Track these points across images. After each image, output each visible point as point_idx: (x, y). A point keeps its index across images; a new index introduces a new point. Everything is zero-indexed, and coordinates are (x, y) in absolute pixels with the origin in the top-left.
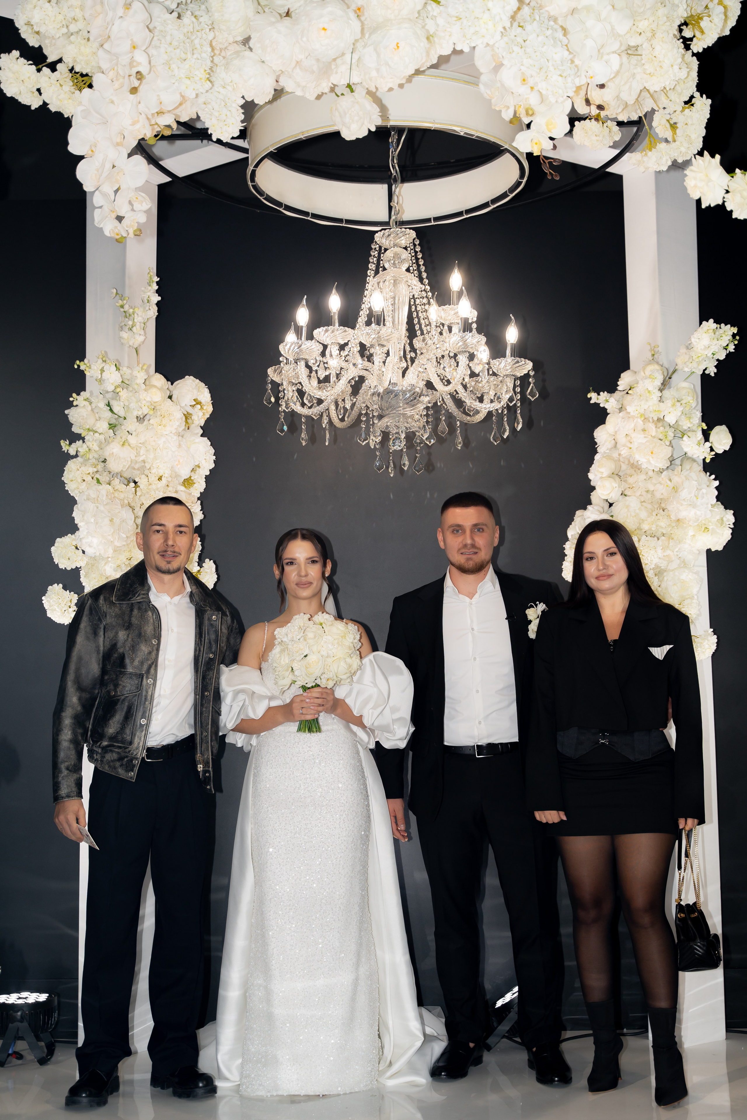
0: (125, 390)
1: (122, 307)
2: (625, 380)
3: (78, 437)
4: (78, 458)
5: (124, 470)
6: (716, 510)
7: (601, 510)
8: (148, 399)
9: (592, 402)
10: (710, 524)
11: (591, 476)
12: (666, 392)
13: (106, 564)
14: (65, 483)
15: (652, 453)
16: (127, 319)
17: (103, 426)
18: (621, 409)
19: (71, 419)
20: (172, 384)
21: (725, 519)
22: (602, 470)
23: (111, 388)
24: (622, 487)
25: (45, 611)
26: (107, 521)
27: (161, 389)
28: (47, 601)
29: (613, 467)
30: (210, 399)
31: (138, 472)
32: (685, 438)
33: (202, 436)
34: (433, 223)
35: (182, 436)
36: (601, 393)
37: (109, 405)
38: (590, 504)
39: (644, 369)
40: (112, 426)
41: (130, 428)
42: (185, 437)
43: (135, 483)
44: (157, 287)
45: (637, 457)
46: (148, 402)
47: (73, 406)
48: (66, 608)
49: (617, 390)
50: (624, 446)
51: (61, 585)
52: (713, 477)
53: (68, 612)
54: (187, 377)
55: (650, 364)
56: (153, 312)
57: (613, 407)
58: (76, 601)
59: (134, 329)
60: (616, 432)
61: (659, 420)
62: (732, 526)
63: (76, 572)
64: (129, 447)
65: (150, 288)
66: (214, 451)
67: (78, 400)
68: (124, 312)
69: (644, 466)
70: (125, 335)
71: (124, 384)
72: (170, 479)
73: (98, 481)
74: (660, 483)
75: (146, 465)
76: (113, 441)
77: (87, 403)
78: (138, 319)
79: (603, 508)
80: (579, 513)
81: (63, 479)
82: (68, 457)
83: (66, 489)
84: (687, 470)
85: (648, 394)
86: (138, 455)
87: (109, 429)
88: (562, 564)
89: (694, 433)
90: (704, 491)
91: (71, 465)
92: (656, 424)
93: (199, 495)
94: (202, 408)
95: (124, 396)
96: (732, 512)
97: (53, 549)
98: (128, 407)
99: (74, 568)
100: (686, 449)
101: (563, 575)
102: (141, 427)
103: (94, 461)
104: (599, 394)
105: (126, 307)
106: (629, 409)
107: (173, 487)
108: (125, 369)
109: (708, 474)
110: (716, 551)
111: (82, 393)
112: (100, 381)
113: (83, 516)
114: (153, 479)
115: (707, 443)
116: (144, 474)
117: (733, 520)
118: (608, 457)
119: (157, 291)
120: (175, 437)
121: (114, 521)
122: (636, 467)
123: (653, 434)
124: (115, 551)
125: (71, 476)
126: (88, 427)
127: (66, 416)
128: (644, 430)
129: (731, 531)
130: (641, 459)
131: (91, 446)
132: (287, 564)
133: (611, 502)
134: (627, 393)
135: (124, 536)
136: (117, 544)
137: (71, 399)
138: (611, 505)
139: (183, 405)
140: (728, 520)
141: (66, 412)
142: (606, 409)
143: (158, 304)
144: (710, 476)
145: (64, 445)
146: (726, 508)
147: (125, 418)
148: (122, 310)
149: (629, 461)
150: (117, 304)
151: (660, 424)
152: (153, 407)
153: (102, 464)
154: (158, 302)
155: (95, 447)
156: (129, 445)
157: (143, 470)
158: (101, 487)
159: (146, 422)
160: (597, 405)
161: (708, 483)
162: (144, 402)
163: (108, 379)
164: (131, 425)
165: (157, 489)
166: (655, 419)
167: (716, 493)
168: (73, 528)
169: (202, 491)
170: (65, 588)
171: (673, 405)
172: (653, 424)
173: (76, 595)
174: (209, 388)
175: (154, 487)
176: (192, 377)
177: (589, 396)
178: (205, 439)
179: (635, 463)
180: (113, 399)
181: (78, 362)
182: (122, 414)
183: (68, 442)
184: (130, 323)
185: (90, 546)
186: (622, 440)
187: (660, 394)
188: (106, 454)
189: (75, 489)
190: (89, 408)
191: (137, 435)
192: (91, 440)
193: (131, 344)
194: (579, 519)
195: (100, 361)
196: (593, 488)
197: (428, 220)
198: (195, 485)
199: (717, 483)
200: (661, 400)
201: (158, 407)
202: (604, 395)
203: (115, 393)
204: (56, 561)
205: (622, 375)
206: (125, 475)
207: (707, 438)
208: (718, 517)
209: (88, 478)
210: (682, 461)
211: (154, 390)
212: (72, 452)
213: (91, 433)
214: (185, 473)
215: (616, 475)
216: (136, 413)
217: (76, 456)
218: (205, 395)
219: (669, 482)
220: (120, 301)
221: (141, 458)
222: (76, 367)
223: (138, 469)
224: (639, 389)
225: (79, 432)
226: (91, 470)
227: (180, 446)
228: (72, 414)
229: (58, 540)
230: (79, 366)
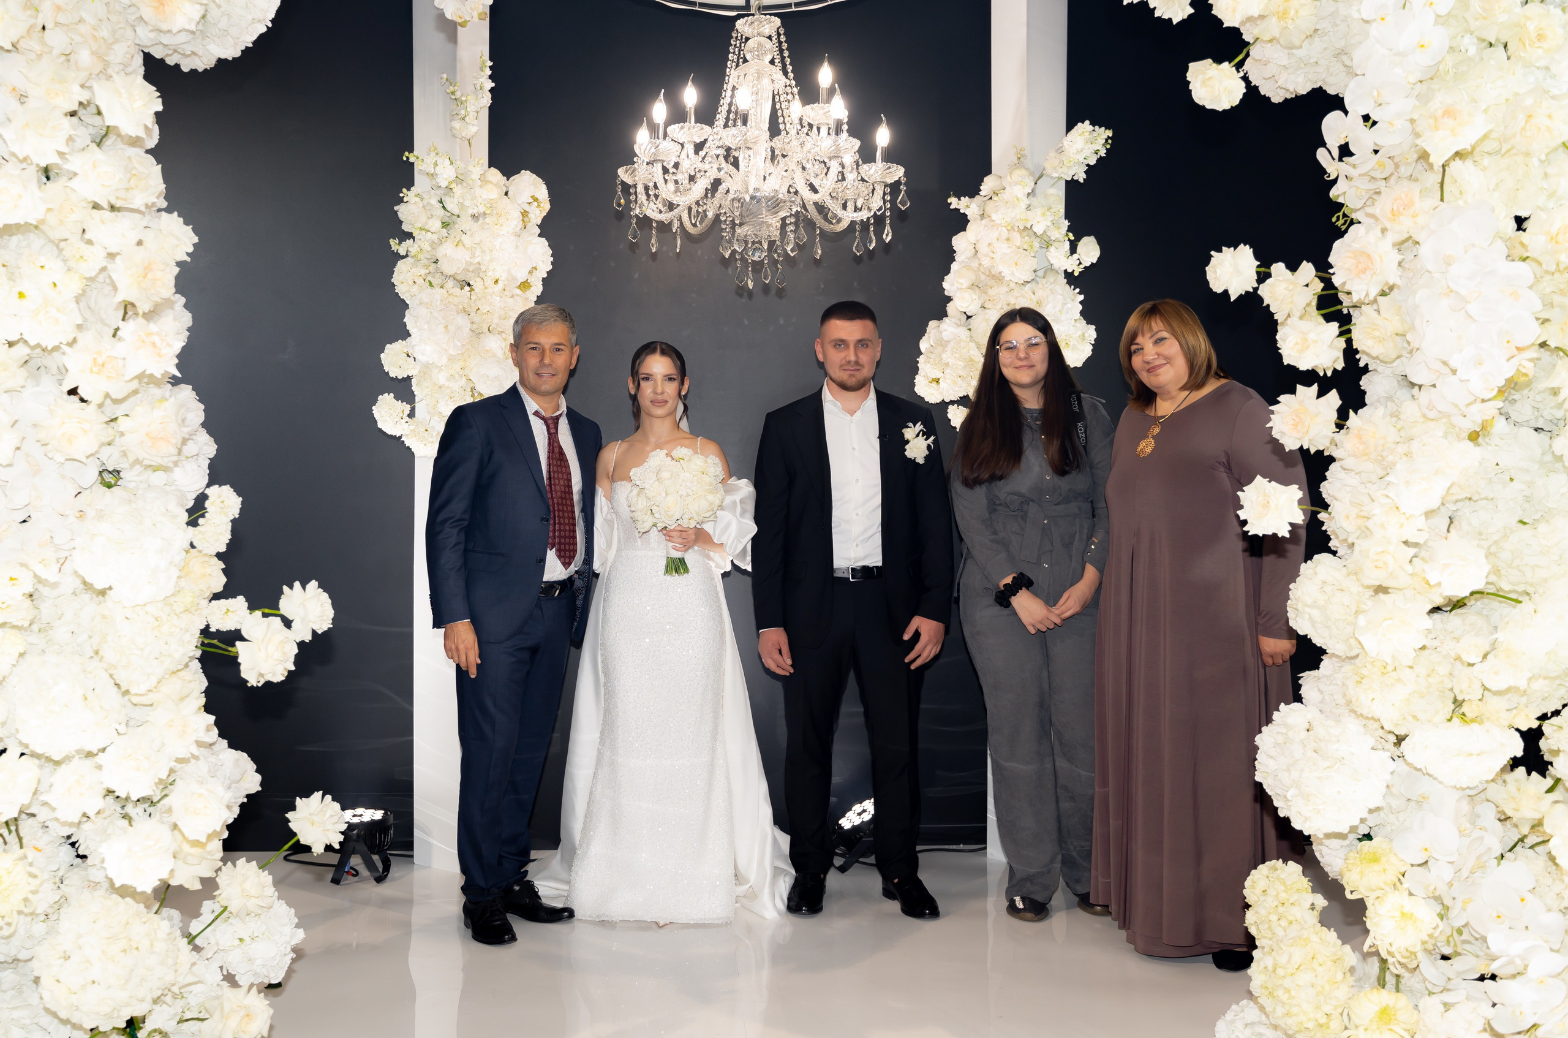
0: (459, 185)
1: (453, 93)
2: (988, 185)
3: (409, 236)
4: (408, 258)
5: (458, 272)
6: (1079, 325)
7: (958, 322)
8: (484, 197)
9: (952, 207)
10: (1071, 339)
11: (945, 285)
12: (1034, 201)
13: (439, 372)
14: (395, 285)
15: (1016, 264)
16: (459, 108)
17: (435, 225)
18: (982, 216)
19: (400, 215)
20: (508, 180)
21: (1086, 335)
22: (961, 281)
23: (444, 184)
24: (982, 299)
25: (376, 422)
26: (441, 328)
27: (497, 185)
28: (377, 411)
29: (974, 277)
30: (548, 196)
31: (473, 275)
32: (1052, 249)
33: (540, 236)
34: (794, 9)
35: (519, 236)
36: (962, 198)
37: (441, 202)
38: (947, 316)
39: (1011, 174)
40: (445, 225)
41: (464, 227)
42: (521, 236)
43: (469, 285)
44: (490, 72)
45: (1001, 268)
46: (485, 200)
47: (403, 202)
48: (399, 419)
49: (979, 194)
50: (986, 255)
51: (392, 395)
52: (1078, 290)
53: (400, 424)
54: (523, 171)
55: (1015, 169)
56: (487, 100)
57: (974, 213)
58: (409, 412)
59: (467, 117)
60: (978, 241)
61: (1026, 228)
62: (1093, 343)
63: (408, 379)
64: (463, 248)
65: (482, 73)
66: (551, 252)
67: (409, 195)
68: (456, 99)
69: (1008, 278)
70: (457, 124)
71: (459, 180)
72: (506, 283)
73: (430, 284)
74: (1022, 296)
75: (482, 267)
76: (446, 241)
77: (417, 199)
78: (471, 108)
79: (960, 320)
80: (932, 324)
81: (392, 280)
82: (399, 257)
83: (396, 291)
84: (1052, 284)
85: (1016, 201)
86: (473, 256)
87: (442, 228)
88: (915, 379)
89: (1060, 243)
90: (1069, 306)
91: (401, 266)
92: (1021, 233)
93: (536, 299)
94: (539, 206)
95: (459, 192)
96: (1094, 327)
97: (382, 356)
98: (462, 204)
99: (405, 376)
100: (1052, 261)
101: (916, 389)
102: (475, 226)
103: (426, 261)
104: (959, 200)
105: (458, 94)
106: (994, 217)
107: (510, 291)
108: (458, 162)
109: (1073, 287)
110: (1076, 368)
111: (412, 188)
112: (432, 176)
113: (416, 322)
114: (489, 282)
115: (1075, 255)
116: (479, 276)
117: (1094, 335)
118: (968, 267)
119: (490, 77)
120: (512, 238)
121: (449, 328)
122: (998, 278)
123: (1018, 244)
124: (449, 360)
125: (401, 278)
126: (419, 226)
127: (396, 212)
128: (1008, 239)
129: (1091, 347)
130: (1006, 271)
131: (422, 246)
132: (643, 379)
133: (969, 314)
134: (991, 198)
135: (459, 344)
136: (452, 352)
137: (401, 195)
138: (969, 317)
139: (520, 202)
140: (1090, 336)
141: (396, 208)
142: (967, 216)
143: (492, 90)
144: (1074, 289)
145: (394, 243)
146: (1088, 323)
147: (458, 216)
148: (453, 97)
149: (990, 271)
150: (448, 91)
151: (1025, 233)
152: (490, 205)
153: (434, 265)
154: (492, 88)
155: (427, 247)
156: (464, 245)
157: (478, 271)
158: (434, 291)
159: (481, 220)
160: (957, 210)
161: (1073, 297)
162: (480, 200)
163: (441, 174)
164: (465, 223)
165: (494, 292)
166: (1022, 228)
167: (1080, 307)
168: (405, 334)
169: (539, 294)
170: (397, 398)
171: (1043, 214)
172: (1018, 234)
173: (409, 406)
174: (546, 184)
175: (490, 290)
176: (528, 172)
177: (949, 201)
178: (544, 239)
179: (997, 275)
180: (445, 195)
181: (407, 154)
182: (456, 212)
183: (397, 241)
184: (463, 112)
185: (423, 354)
186: (983, 248)
187: (1027, 201)
188: (439, 256)
189: (406, 292)
190: (421, 205)
191: (471, 235)
192: (423, 239)
193: (464, 134)
194: (934, 331)
195: (433, 154)
196: (949, 299)
197: (789, 5)
198: (532, 288)
199: (1082, 297)
200: (1028, 208)
201: (494, 205)
202: (965, 200)
203: (449, 189)
204: (386, 369)
205: (985, 179)
206: (459, 278)
207: (1073, 250)
208: (1080, 333)
209: (420, 281)
210: (1045, 272)
211: (490, 186)
212: (402, 252)
213: (424, 232)
214: (522, 276)
215: (975, 286)
216: (470, 211)
217: (407, 256)
218: (542, 191)
219: (1032, 296)
220: (451, 88)
221: (477, 260)
222: (405, 159)
223: (473, 271)
224: (1006, 195)
225: (410, 231)
226: (423, 272)
227: (517, 247)
228: (402, 211)
229: (388, 346)
230: (408, 158)
